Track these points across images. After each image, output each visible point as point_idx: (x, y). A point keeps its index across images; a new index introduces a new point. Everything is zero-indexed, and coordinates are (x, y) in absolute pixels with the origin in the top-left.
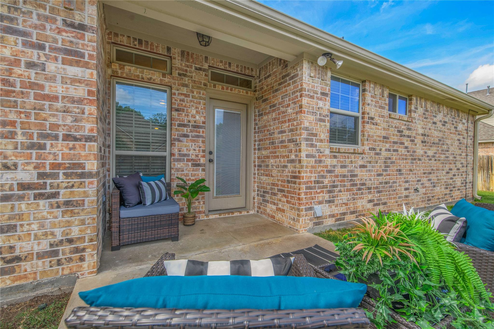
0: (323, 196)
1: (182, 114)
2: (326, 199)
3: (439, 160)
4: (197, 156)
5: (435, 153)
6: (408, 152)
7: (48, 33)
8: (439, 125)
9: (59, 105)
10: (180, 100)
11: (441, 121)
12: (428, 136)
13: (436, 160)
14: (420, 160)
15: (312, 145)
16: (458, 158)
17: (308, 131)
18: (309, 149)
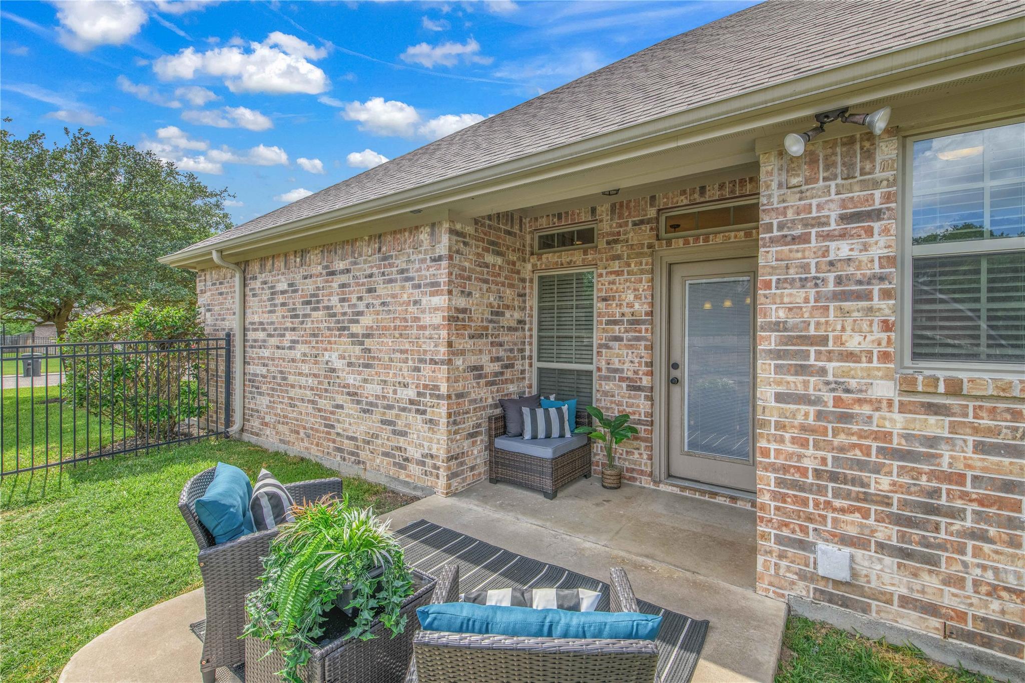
0: (861, 526)
1: (611, 305)
2: (880, 536)
4: (636, 372)
7: (423, 272)
9: (427, 333)
10: (609, 284)
15: (802, 370)
17: (785, 330)
18: (790, 378)
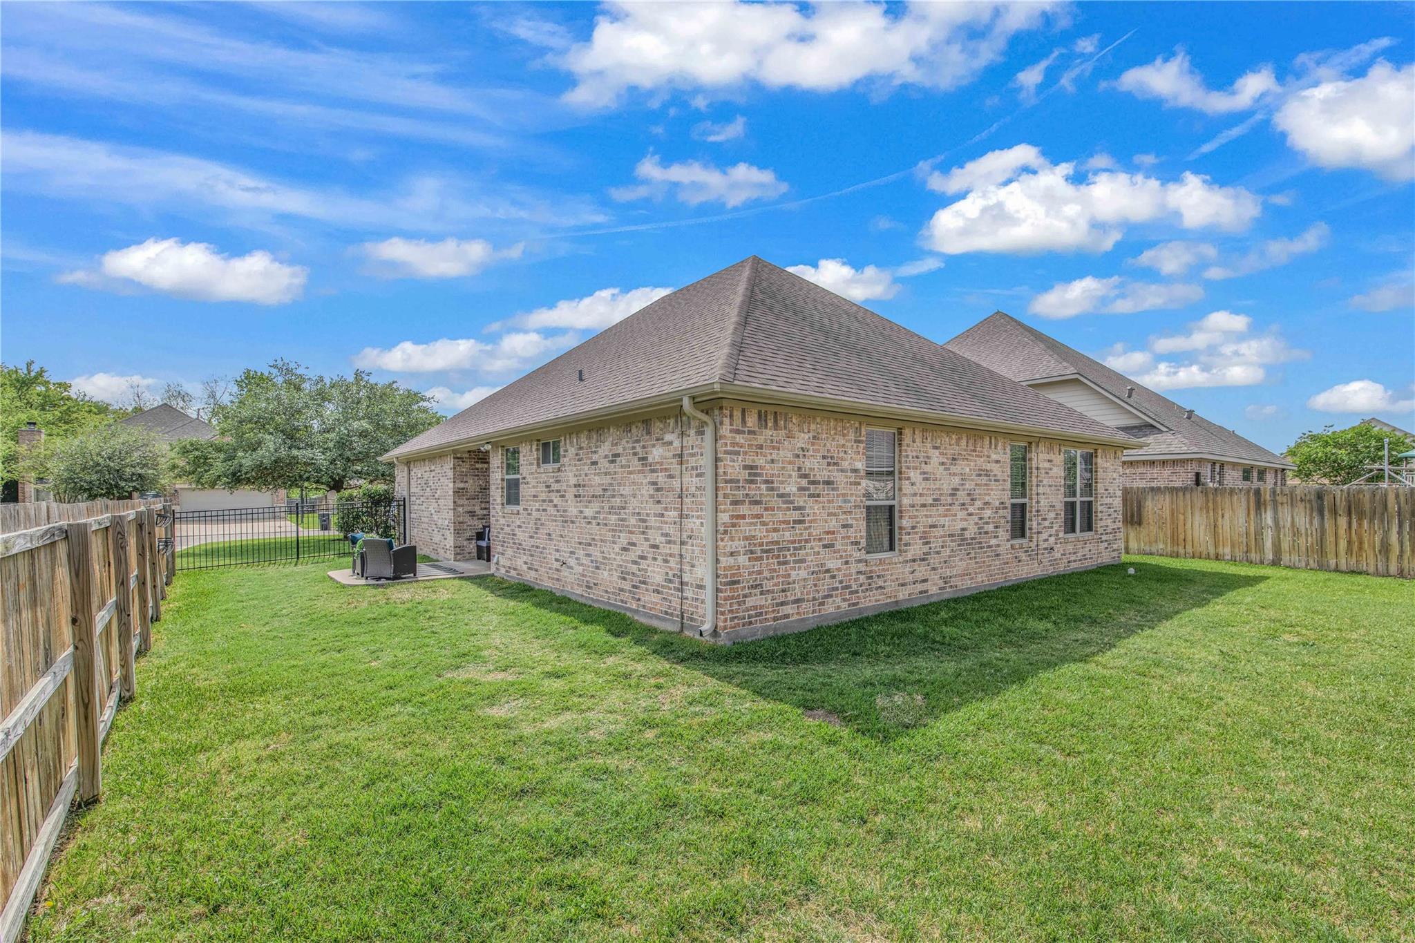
3: (606, 525)
5: (598, 512)
6: (558, 511)
8: (603, 464)
9: (448, 498)
11: (606, 457)
12: (584, 486)
13: (599, 524)
14: (573, 522)
16: (653, 521)
